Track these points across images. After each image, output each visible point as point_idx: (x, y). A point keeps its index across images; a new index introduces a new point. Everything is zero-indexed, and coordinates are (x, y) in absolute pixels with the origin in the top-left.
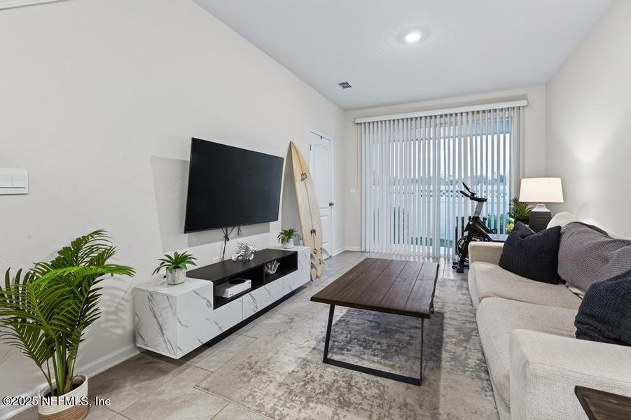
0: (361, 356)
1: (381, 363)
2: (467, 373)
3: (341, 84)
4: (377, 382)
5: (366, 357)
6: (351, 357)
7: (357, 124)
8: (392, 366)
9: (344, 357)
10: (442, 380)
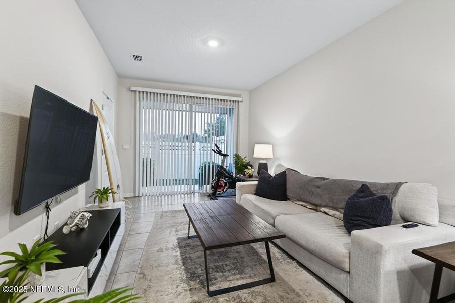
0: (228, 279)
1: (242, 278)
2: (283, 262)
3: (134, 56)
4: (254, 292)
5: (231, 278)
6: (222, 283)
7: (132, 91)
8: (250, 277)
9: (218, 286)
10: (279, 272)
